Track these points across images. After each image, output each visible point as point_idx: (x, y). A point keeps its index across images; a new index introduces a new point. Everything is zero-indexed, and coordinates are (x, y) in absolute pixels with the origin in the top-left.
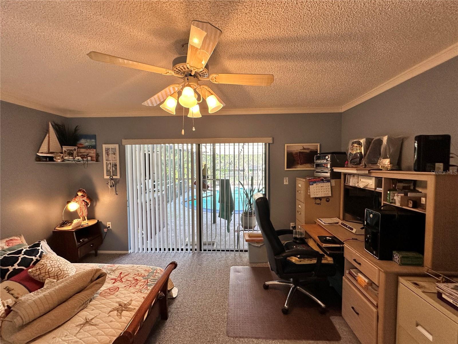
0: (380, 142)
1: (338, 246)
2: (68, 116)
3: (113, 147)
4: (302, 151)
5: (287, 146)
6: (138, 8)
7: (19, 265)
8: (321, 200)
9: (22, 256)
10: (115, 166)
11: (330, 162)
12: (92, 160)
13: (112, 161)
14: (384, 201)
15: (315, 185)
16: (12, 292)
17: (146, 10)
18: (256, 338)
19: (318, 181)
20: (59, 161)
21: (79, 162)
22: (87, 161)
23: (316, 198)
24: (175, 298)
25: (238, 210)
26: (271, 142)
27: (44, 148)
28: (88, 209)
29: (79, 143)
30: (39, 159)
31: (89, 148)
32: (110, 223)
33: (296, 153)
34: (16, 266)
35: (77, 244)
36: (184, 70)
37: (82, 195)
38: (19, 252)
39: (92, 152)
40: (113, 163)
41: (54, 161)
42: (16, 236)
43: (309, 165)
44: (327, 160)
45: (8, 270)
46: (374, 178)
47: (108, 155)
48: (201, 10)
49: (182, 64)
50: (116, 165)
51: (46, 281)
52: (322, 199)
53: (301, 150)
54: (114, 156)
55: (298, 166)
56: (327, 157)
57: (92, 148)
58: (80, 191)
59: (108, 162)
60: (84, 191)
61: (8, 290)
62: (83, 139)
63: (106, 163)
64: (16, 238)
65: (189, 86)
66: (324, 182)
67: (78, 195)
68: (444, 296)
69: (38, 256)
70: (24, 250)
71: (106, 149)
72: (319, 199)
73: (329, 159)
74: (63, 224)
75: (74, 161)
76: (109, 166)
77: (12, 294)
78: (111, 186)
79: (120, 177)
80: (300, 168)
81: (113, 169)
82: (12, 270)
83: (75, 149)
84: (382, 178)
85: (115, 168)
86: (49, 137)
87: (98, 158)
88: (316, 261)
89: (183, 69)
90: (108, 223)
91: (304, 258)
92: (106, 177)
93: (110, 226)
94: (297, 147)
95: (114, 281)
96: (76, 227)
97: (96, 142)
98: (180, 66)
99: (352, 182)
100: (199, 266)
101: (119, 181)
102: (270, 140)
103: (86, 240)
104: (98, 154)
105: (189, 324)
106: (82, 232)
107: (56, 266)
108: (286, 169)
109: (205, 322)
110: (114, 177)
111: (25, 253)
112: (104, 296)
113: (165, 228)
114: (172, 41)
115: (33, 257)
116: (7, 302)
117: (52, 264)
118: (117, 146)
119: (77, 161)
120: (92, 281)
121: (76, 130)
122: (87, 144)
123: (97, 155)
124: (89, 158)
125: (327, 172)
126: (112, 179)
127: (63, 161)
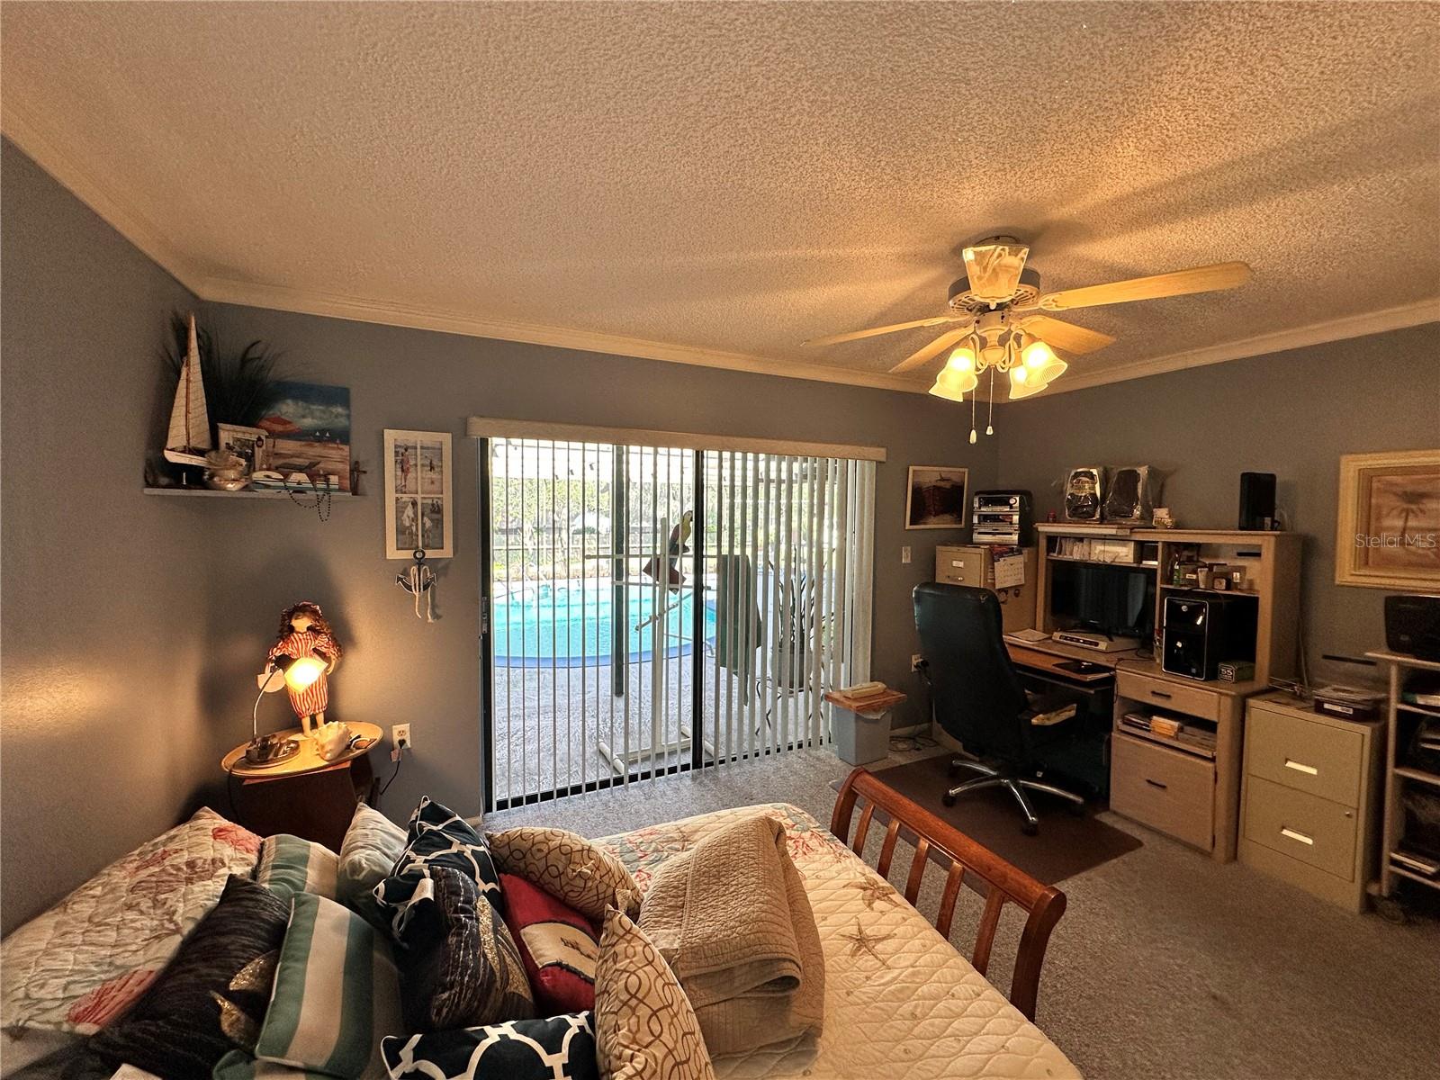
3: (427, 443)
4: (939, 484)
5: (914, 471)
8: (1007, 595)
10: (433, 512)
11: (1020, 511)
12: (341, 489)
13: (422, 493)
14: (1161, 583)
15: (1002, 560)
19: (1006, 553)
20: (233, 487)
21: (305, 496)
22: (328, 490)
27: (179, 431)
29: (269, 413)
30: (153, 475)
31: (319, 440)
32: (406, 727)
33: (929, 490)
37: (308, 629)
39: (335, 458)
40: (425, 501)
41: (207, 487)
43: (947, 517)
44: (1011, 507)
46: (1133, 543)
47: (403, 471)
52: (1009, 592)
53: (937, 481)
54: (434, 475)
55: (930, 520)
56: (1012, 501)
57: (332, 440)
58: (300, 611)
59: (406, 498)
60: (315, 613)
62: (289, 401)
63: (397, 499)
66: (1012, 554)
67: (292, 629)
71: (396, 446)
72: (1005, 591)
73: (1017, 505)
75: (286, 488)
76: (409, 511)
78: (419, 589)
79: (455, 552)
80: (933, 524)
81: (423, 524)
83: (259, 439)
84: (1157, 542)
85: (432, 520)
86: (188, 382)
87: (356, 480)
90: (397, 728)
93: (407, 737)
94: (930, 475)
97: (349, 416)
101: (446, 567)
102: (879, 454)
104: (357, 463)
108: (908, 526)
118: (446, 439)
119: (297, 491)
121: (245, 360)
122: (308, 422)
123: (356, 469)
124: (333, 480)
125: (1011, 534)
126: (422, 561)
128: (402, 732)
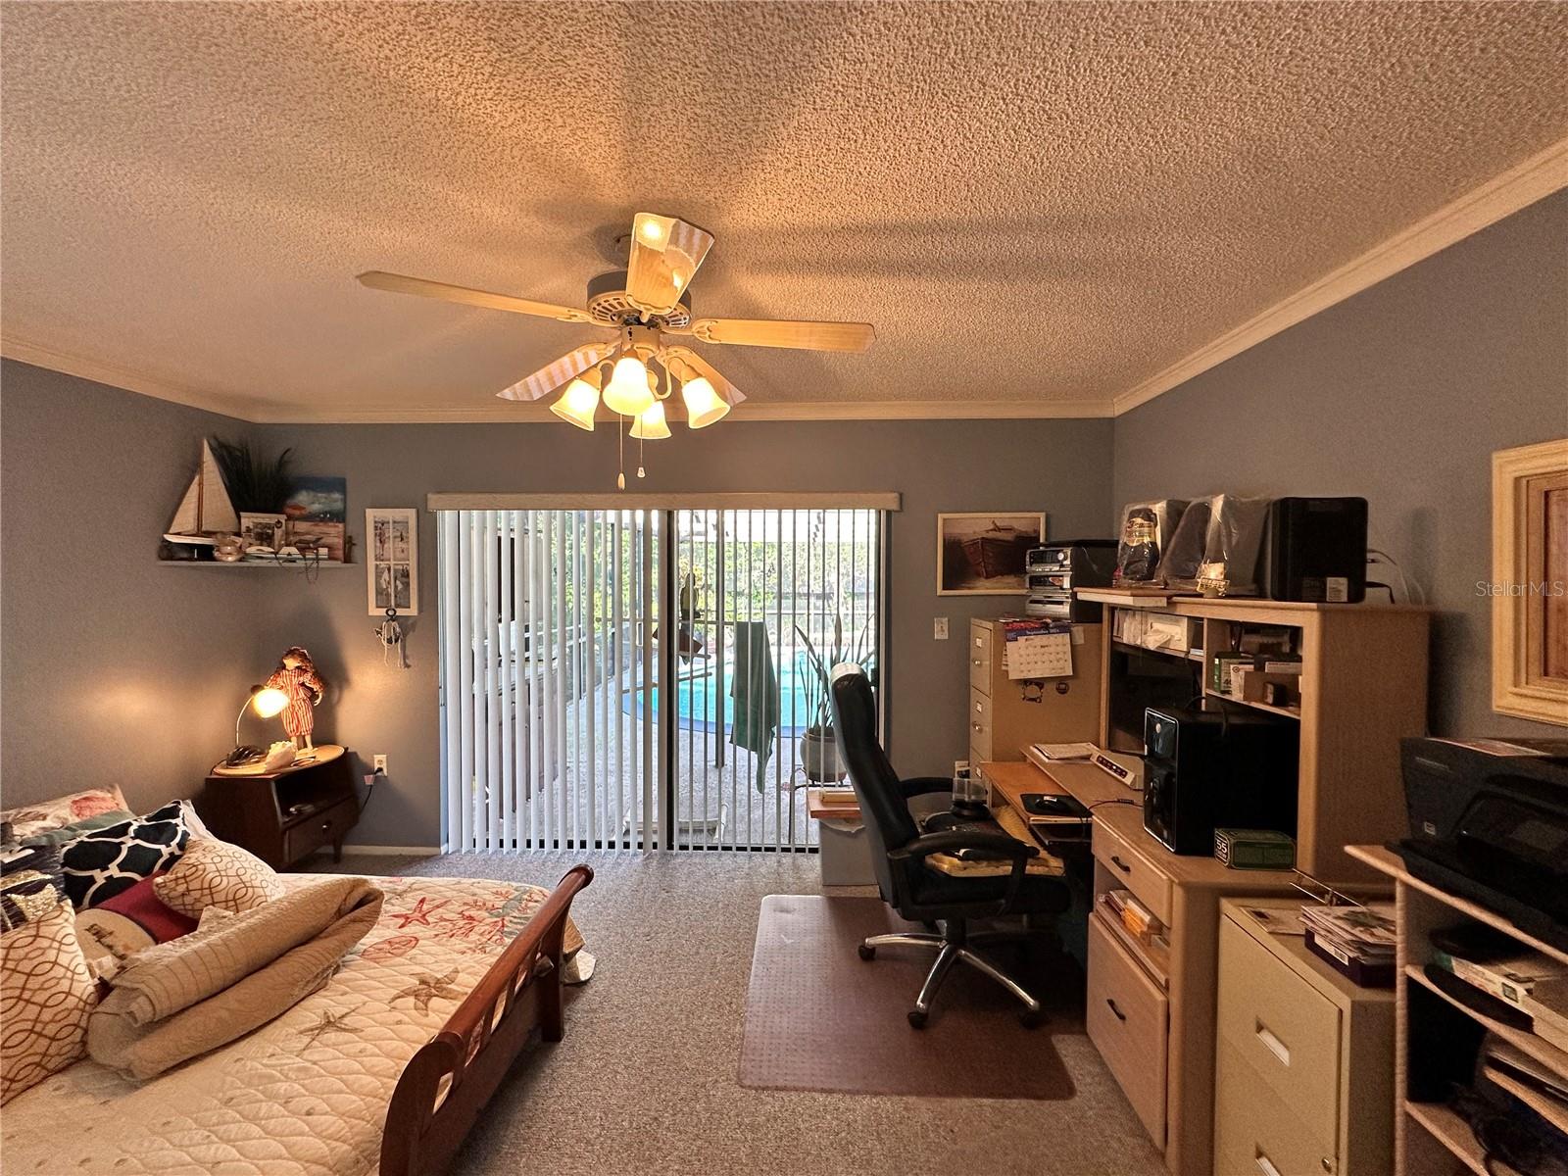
0: (1205, 511)
1: (1076, 820)
2: (260, 418)
3: (398, 519)
4: (991, 535)
5: (944, 520)
6: (497, 155)
7: (122, 867)
8: (1041, 689)
9: (128, 842)
10: (403, 576)
11: (1071, 570)
12: (331, 558)
13: (395, 560)
14: (1207, 687)
15: (1022, 639)
16: (108, 940)
17: (517, 159)
18: (823, 1091)
19: (1033, 629)
20: (230, 559)
21: (294, 565)
22: (317, 559)
23: (1026, 682)
24: (586, 982)
25: (791, 725)
26: (894, 506)
27: (185, 518)
28: (315, 710)
29: (290, 502)
30: (169, 552)
31: (322, 520)
32: (383, 757)
33: (974, 543)
34: (114, 870)
35: (281, 819)
36: (620, 308)
37: (297, 668)
38: (123, 830)
39: (334, 533)
40: (397, 567)
41: (214, 559)
42: (102, 788)
43: (1011, 580)
44: (1062, 566)
45: (91, 880)
46: (1186, 620)
47: (381, 542)
48: (664, 161)
49: (615, 294)
50: (406, 574)
51: (205, 915)
52: (1045, 686)
53: (987, 531)
55: (979, 584)
56: (1061, 556)
57: (331, 520)
58: (291, 653)
59: (383, 564)
60: (303, 656)
61: (99, 934)
62: (304, 493)
63: (377, 566)
64: (99, 794)
65: (633, 354)
66: (1049, 633)
67: (284, 667)
68: (1318, 940)
69: (174, 843)
70: (135, 826)
71: (375, 522)
72: (1037, 684)
73: (1067, 562)
74: (239, 757)
75: (277, 559)
76: (386, 575)
77: (110, 947)
78: (389, 641)
79: (420, 610)
80: (984, 588)
81: (396, 587)
82: (104, 881)
83: (279, 522)
84: (1202, 619)
85: (403, 584)
86: (201, 484)
87: (349, 551)
88: (1011, 868)
89: (617, 306)
90: (377, 757)
91: (977, 859)
92: (375, 611)
93: (384, 766)
94: (976, 524)
95: (401, 921)
96: (281, 767)
97: (345, 501)
98: (608, 298)
99: (1130, 633)
100: (664, 895)
101: (413, 625)
102: (891, 501)
103: (308, 808)
104: (350, 537)
105: (625, 1054)
106: (296, 783)
107: (231, 872)
108: (940, 591)
109: (674, 1048)
110: (400, 612)
111: (138, 835)
112: (374, 960)
113: (558, 782)
114: (587, 229)
115: (162, 847)
116: (100, 966)
117: (221, 866)
118: (411, 514)
119: (287, 560)
120: (340, 914)
121: (282, 463)
122: (316, 507)
123: (349, 542)
124: (323, 551)
125: (1061, 603)
126: (393, 618)
127: (240, 560)
128: (380, 762)
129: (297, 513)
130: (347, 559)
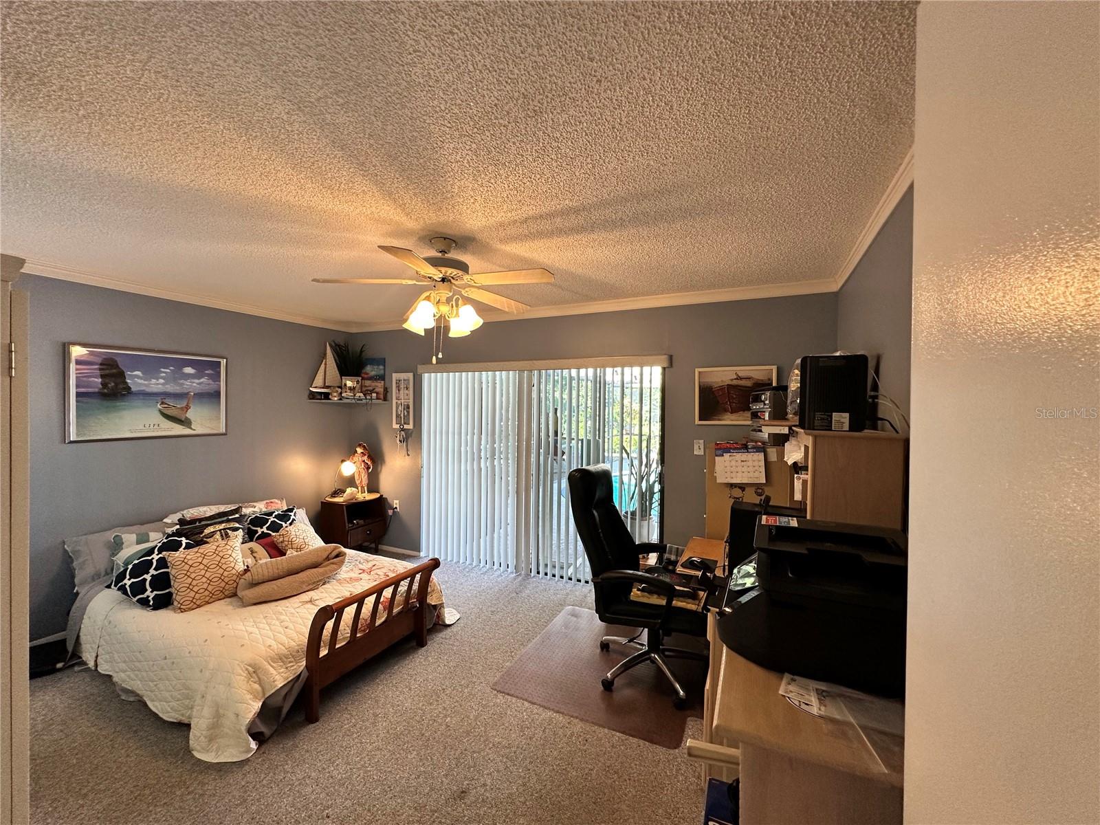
2: (354, 330)
3: (406, 378)
4: (735, 382)
5: (699, 372)
7: (268, 528)
8: (743, 491)
9: (272, 519)
11: (770, 407)
12: (378, 398)
13: (404, 400)
15: (727, 456)
16: (255, 555)
19: (736, 449)
20: (336, 399)
21: (361, 402)
22: (371, 399)
23: (732, 486)
26: (667, 364)
27: (319, 381)
28: (369, 475)
29: (364, 371)
30: (313, 396)
31: (376, 379)
32: (397, 502)
33: (721, 388)
34: (264, 529)
35: (348, 526)
37: (362, 453)
38: (270, 514)
39: (379, 386)
40: (405, 403)
41: (330, 399)
42: (278, 499)
44: (765, 404)
45: (257, 532)
47: (398, 390)
50: (408, 407)
51: (288, 552)
52: (746, 489)
53: (732, 380)
54: (406, 392)
55: (726, 417)
56: (765, 398)
57: (379, 379)
58: (360, 445)
59: (399, 402)
60: (364, 447)
61: (252, 552)
62: (368, 366)
63: (397, 402)
64: (276, 501)
66: (748, 452)
67: (356, 452)
69: (288, 523)
70: (276, 513)
71: (396, 380)
72: (740, 488)
74: (336, 493)
75: (354, 399)
76: (400, 408)
77: (255, 557)
78: (400, 441)
79: (414, 426)
80: (729, 420)
81: (404, 413)
82: (261, 533)
83: (358, 381)
85: (407, 412)
86: (326, 364)
87: (386, 396)
90: (395, 501)
92: (396, 426)
93: (398, 507)
94: (722, 375)
95: (361, 571)
96: (349, 500)
97: (384, 369)
101: (412, 433)
102: (664, 361)
103: (361, 522)
104: (386, 388)
106: (356, 509)
107: (301, 537)
108: (697, 422)
110: (406, 427)
111: (276, 517)
112: (340, 583)
115: (283, 523)
116: (247, 562)
117: (298, 534)
118: (410, 375)
119: (358, 400)
120: (328, 558)
121: (361, 352)
122: (373, 373)
123: (385, 391)
124: (374, 395)
126: (403, 430)
127: (340, 399)
128: (396, 504)
129: (366, 376)
130: (385, 399)
